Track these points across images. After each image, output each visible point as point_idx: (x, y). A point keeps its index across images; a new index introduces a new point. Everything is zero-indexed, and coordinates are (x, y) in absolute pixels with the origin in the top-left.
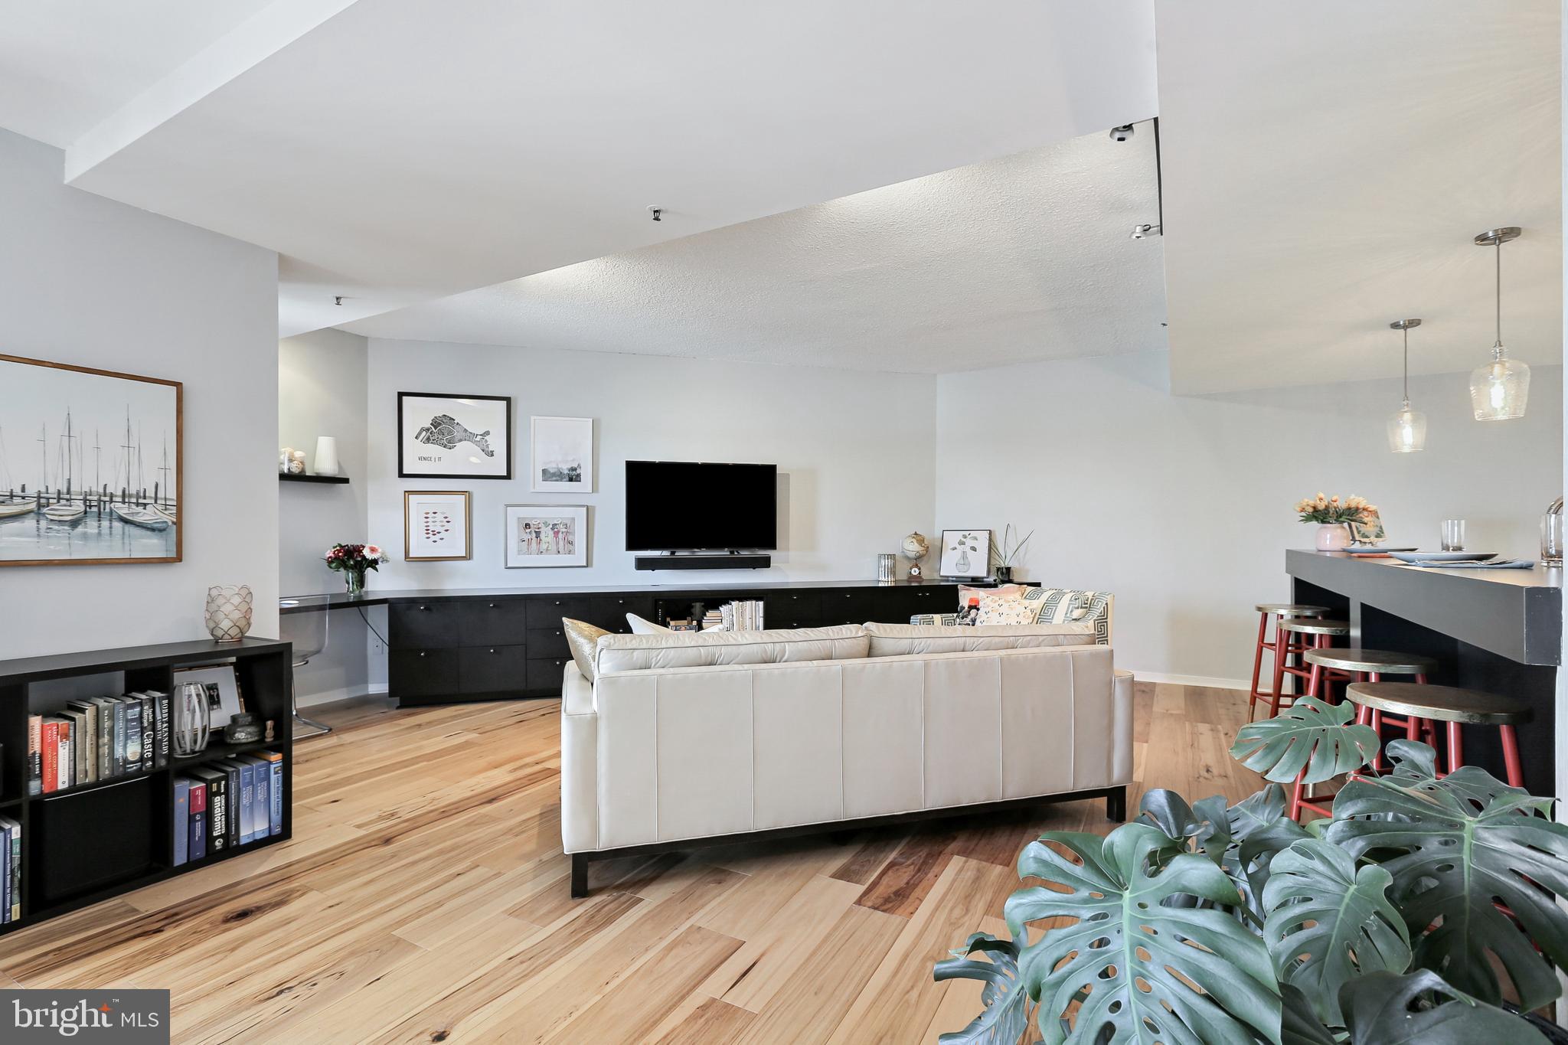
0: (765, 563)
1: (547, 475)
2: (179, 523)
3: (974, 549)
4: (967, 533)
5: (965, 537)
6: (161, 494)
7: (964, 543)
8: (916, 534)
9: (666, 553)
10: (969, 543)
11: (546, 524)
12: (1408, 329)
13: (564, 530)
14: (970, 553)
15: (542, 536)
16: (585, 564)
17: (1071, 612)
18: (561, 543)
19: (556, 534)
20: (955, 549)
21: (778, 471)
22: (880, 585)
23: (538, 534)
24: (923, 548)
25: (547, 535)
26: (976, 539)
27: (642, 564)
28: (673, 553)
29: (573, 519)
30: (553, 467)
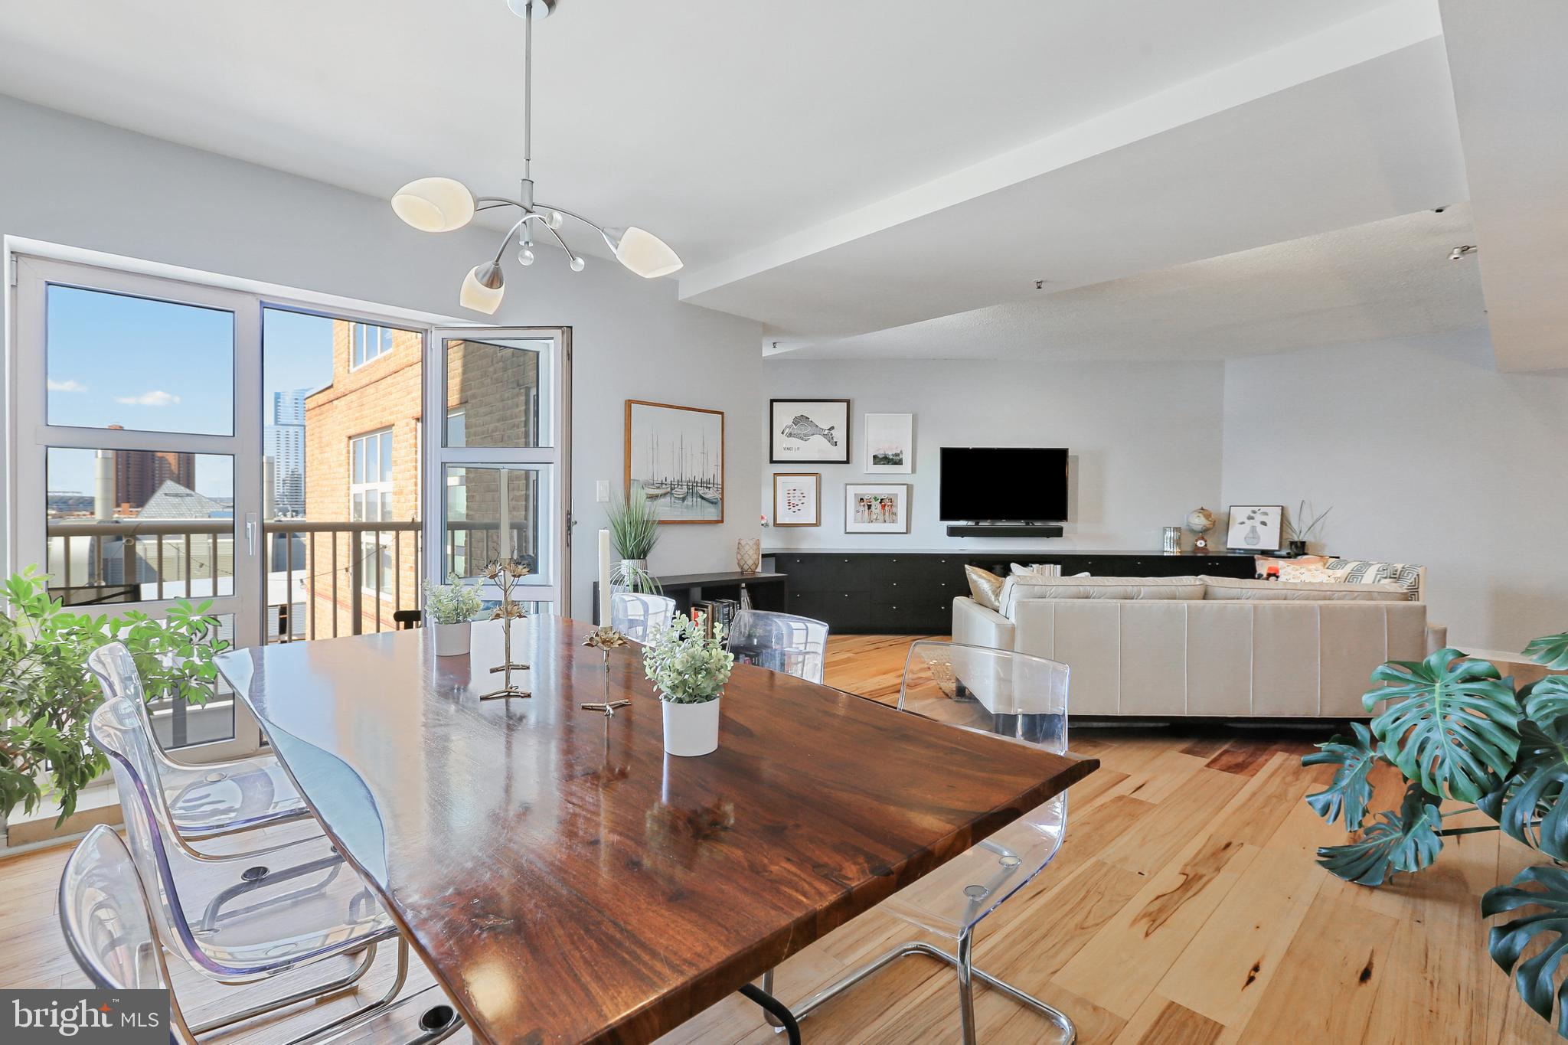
0: (1058, 533)
1: (877, 460)
2: (722, 499)
3: (1264, 523)
4: (1256, 509)
5: (1254, 512)
6: (715, 482)
7: (1252, 518)
8: (1202, 509)
9: (971, 523)
10: (1259, 518)
11: (876, 499)
13: (889, 504)
14: (1260, 528)
15: (873, 508)
16: (905, 531)
17: (1379, 581)
18: (887, 514)
19: (884, 507)
20: (1243, 523)
21: (1070, 454)
22: (1165, 554)
23: (869, 507)
24: (1210, 523)
25: (876, 507)
26: (1266, 514)
27: (953, 532)
28: (977, 524)
29: (896, 495)
30: (880, 454)
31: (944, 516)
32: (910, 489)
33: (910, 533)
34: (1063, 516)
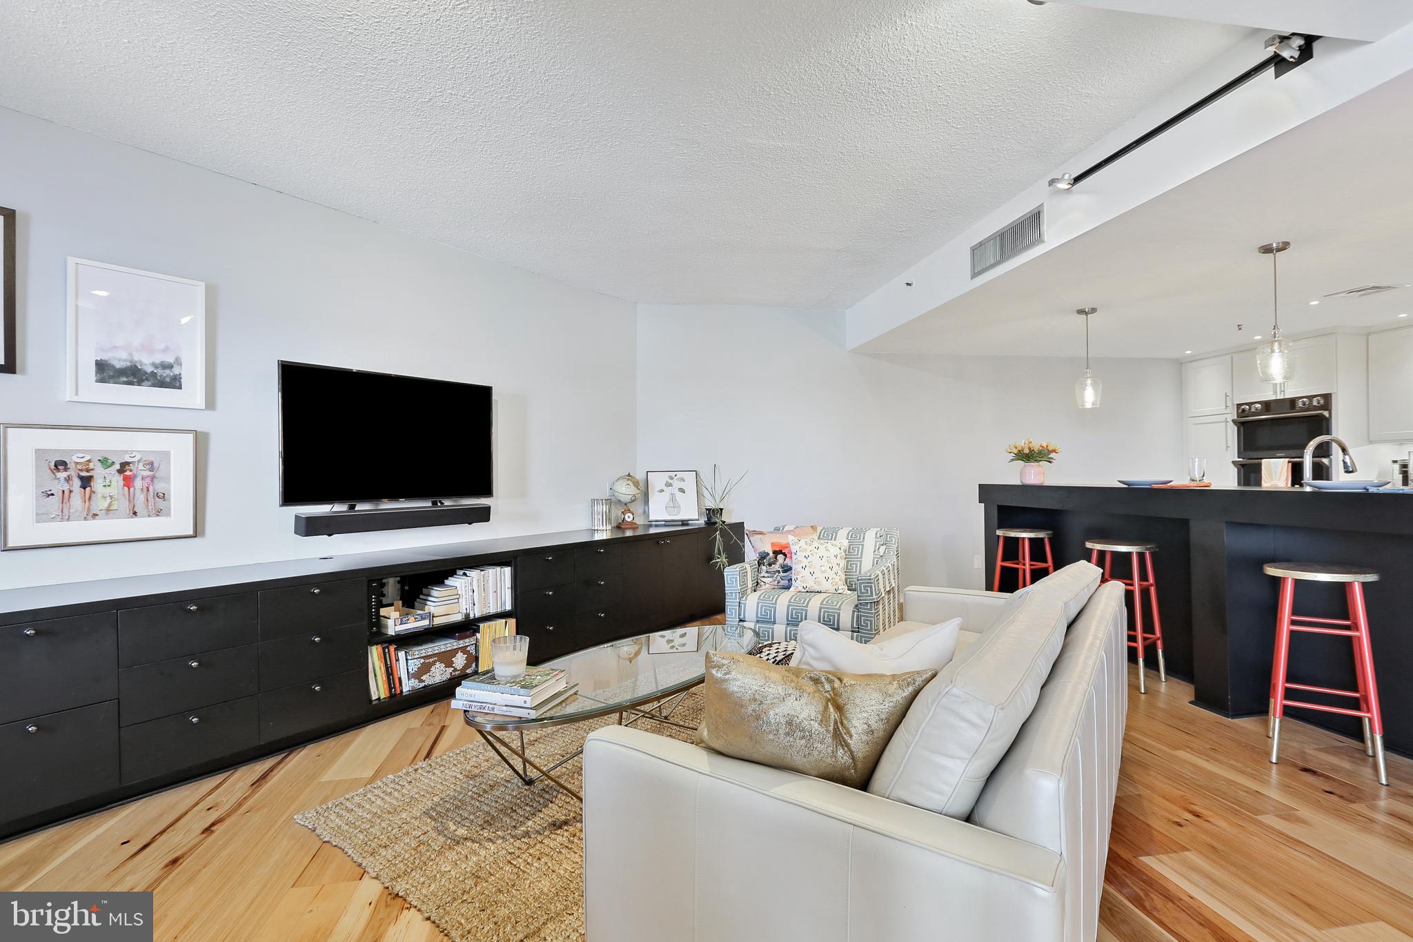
0: (483, 515)
1: (105, 371)
3: (682, 491)
4: (673, 474)
5: (671, 478)
7: (670, 485)
8: (629, 475)
9: (340, 508)
10: (677, 484)
11: (105, 462)
12: (1089, 315)
13: (147, 473)
14: (679, 495)
15: (97, 485)
16: (191, 532)
18: (140, 498)
19: (128, 482)
20: (662, 491)
23: (86, 482)
24: (638, 491)
25: (107, 484)
26: (683, 480)
27: (310, 527)
28: (352, 507)
29: (167, 455)
30: (119, 359)
31: (291, 496)
32: (201, 443)
33: (203, 534)
34: (486, 489)
